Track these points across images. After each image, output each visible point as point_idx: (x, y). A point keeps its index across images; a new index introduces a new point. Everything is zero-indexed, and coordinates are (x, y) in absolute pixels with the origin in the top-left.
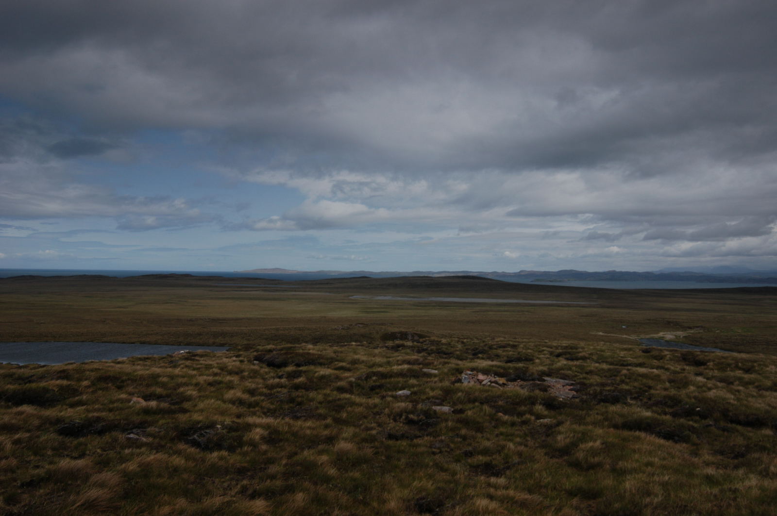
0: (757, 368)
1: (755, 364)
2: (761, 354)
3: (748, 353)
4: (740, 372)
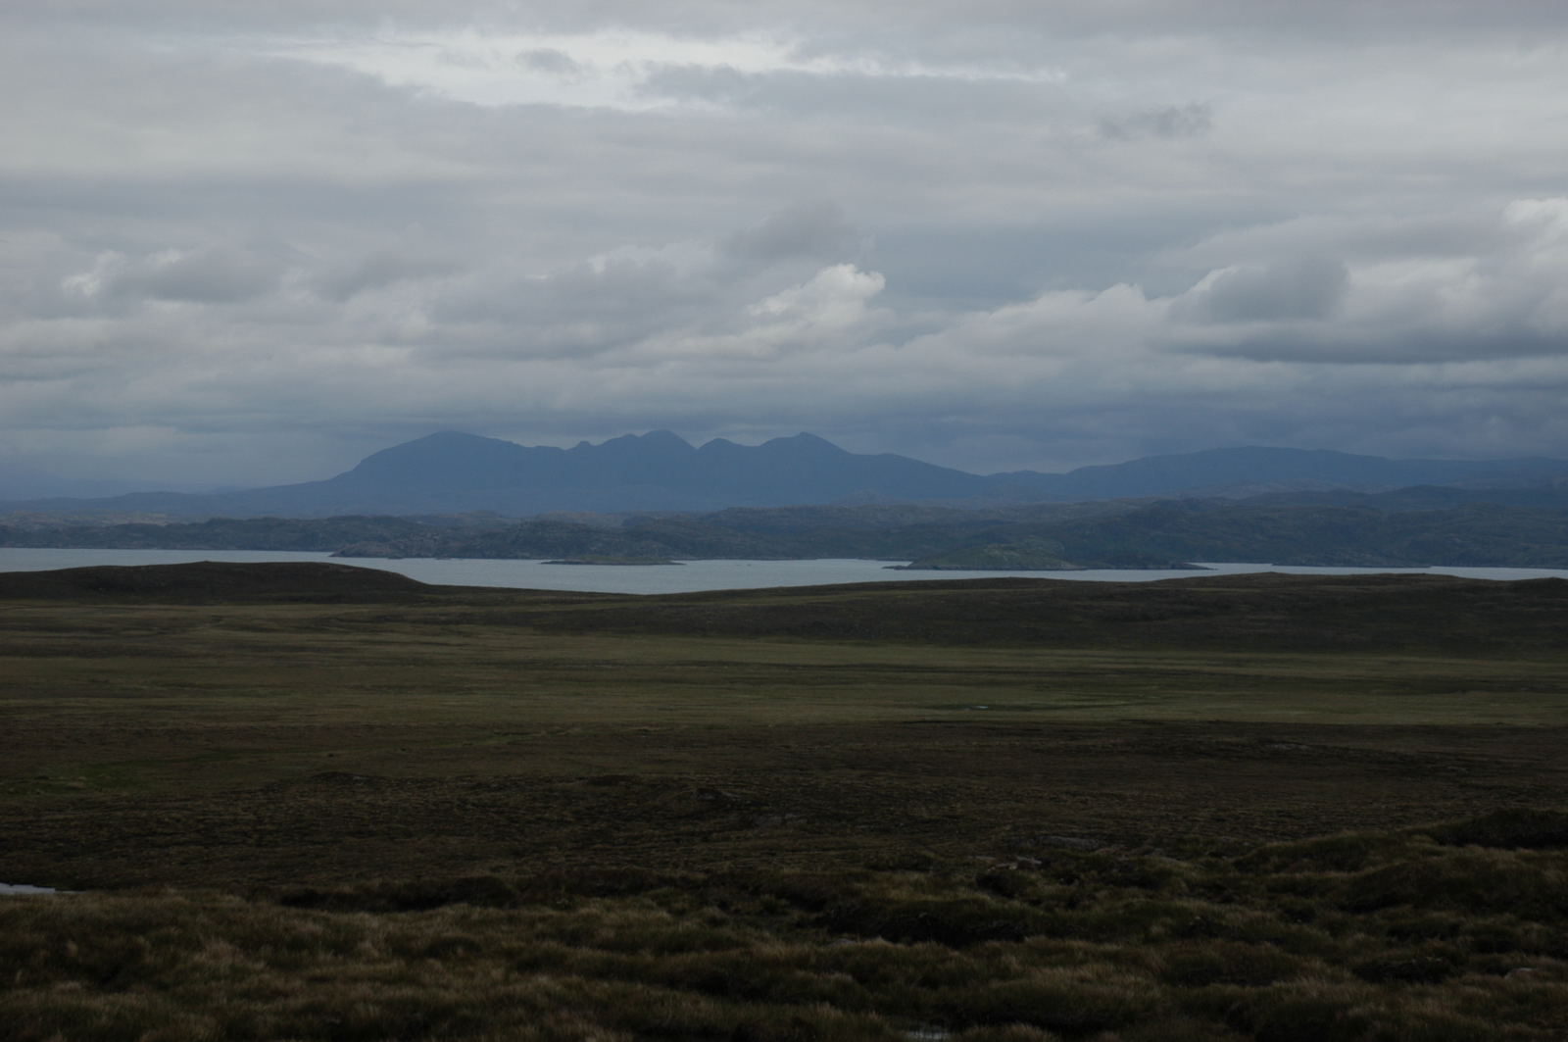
0: (149, 959)
1: (141, 940)
2: (172, 891)
3: (113, 888)
4: (71, 985)
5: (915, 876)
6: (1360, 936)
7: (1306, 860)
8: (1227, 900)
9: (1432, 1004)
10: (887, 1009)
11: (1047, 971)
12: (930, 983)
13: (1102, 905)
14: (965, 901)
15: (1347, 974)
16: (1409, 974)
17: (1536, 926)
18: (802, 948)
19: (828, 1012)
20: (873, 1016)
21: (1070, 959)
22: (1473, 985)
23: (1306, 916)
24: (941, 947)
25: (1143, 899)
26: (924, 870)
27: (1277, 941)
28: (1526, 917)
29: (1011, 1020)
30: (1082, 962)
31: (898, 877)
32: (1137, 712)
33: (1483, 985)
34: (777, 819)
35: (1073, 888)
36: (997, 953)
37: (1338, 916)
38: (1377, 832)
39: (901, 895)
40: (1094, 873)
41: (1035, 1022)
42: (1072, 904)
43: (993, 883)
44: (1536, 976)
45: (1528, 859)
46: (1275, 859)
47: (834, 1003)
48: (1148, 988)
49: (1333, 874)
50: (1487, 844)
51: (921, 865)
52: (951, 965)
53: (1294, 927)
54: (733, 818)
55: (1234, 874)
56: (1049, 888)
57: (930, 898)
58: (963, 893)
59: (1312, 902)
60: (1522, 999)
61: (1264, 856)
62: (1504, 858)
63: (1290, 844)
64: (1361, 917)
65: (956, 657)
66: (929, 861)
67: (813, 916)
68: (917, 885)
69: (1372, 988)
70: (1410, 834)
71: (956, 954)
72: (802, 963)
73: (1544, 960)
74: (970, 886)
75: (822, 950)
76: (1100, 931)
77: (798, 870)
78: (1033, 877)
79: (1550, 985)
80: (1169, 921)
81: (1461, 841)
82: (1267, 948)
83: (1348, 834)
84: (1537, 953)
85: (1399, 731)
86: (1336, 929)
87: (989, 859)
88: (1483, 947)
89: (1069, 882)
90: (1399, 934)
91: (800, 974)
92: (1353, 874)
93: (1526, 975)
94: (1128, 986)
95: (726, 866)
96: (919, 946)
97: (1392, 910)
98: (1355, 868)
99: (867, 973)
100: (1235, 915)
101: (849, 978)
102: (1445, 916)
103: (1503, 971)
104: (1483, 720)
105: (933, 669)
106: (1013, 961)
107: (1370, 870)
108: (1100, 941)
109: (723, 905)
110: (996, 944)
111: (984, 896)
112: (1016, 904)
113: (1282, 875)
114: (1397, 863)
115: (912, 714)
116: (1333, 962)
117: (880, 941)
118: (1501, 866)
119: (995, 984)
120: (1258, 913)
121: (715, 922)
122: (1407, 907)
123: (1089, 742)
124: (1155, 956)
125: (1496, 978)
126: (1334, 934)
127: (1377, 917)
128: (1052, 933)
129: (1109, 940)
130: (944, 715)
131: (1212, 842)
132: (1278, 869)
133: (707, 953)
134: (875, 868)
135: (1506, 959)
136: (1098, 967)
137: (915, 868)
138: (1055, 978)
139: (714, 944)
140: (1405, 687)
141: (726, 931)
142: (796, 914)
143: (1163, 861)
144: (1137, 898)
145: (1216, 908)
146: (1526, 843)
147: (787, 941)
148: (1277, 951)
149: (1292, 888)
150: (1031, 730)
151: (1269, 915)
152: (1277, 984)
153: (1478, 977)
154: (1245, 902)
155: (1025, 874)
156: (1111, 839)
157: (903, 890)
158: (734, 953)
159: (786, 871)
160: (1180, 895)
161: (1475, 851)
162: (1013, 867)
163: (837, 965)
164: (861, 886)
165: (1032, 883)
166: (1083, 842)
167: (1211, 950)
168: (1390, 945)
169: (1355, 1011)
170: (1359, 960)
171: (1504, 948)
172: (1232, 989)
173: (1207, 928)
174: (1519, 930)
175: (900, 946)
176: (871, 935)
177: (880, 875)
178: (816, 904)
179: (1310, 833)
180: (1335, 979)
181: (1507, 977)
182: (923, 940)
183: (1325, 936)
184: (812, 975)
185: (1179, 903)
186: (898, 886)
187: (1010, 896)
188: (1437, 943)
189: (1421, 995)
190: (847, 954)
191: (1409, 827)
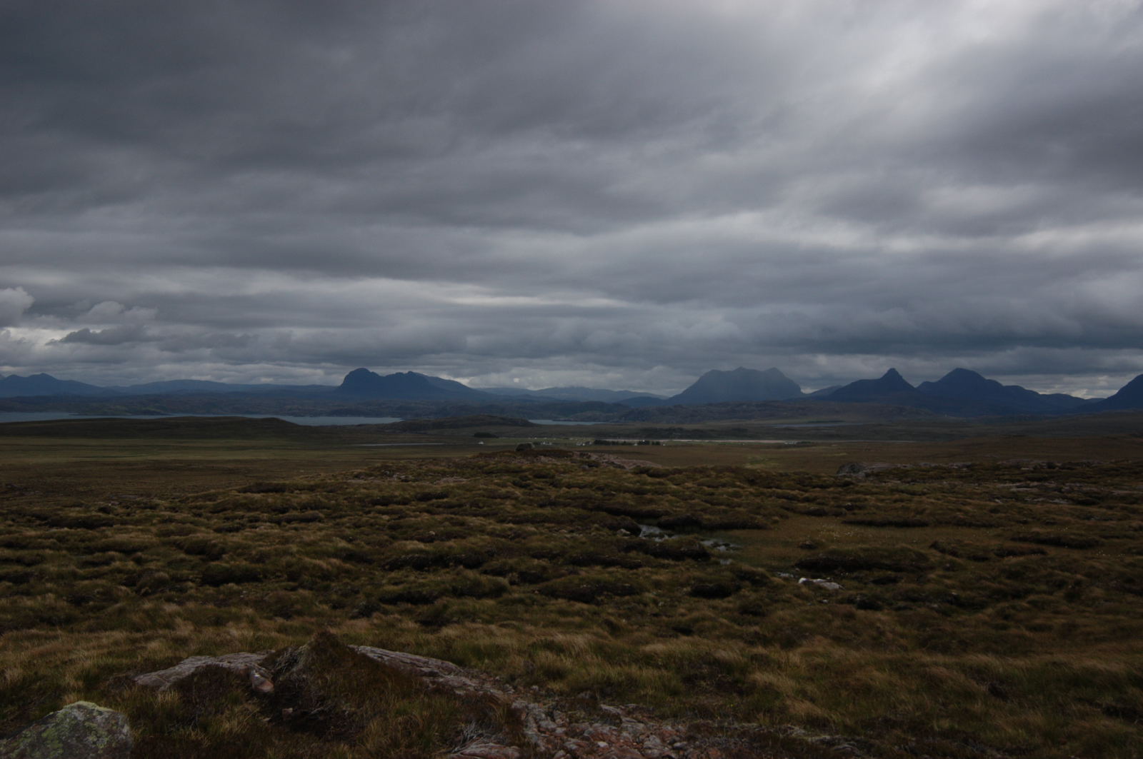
5: (77, 509)
6: (216, 520)
7: (200, 499)
8: (177, 512)
9: (236, 538)
10: (69, 549)
11: (120, 535)
12: (83, 541)
13: (138, 515)
14: (95, 516)
15: (212, 531)
16: (230, 530)
17: (265, 515)
18: (39, 533)
19: (48, 552)
20: (64, 552)
21: (128, 531)
22: (247, 532)
23: (200, 515)
24: (85, 530)
25: (151, 513)
26: (81, 507)
27: (191, 523)
28: (263, 512)
29: (108, 550)
30: (131, 532)
31: (72, 509)
32: (150, 457)
33: (251, 532)
34: (32, 493)
35: (129, 510)
36: (104, 531)
37: (210, 515)
38: (221, 490)
39: (73, 514)
40: (135, 506)
41: (116, 551)
42: (128, 515)
43: (104, 510)
44: (265, 529)
45: (263, 496)
46: (191, 499)
47: (50, 548)
48: (152, 538)
49: (208, 503)
50: (252, 492)
51: (80, 505)
52: (89, 535)
53: (196, 519)
54: (17, 493)
55: (178, 504)
56: (121, 510)
57: (83, 515)
58: (94, 513)
59: (202, 511)
60: (261, 535)
61: (188, 499)
62: (257, 496)
63: (196, 495)
64: (216, 514)
65: (93, 442)
66: (82, 504)
67: (43, 522)
68: (79, 512)
69: (219, 535)
70: (231, 490)
71: (90, 531)
72: (40, 537)
73: (268, 524)
74: (96, 511)
75: (47, 532)
76: (137, 522)
77: (38, 508)
78: (116, 507)
79: (269, 531)
80: (159, 518)
81: (245, 491)
82: (188, 525)
83: (213, 491)
84: (266, 522)
85: (229, 461)
86: (208, 518)
87: (102, 503)
88: (251, 521)
89: (128, 508)
90: (227, 519)
91: (39, 540)
92: (215, 503)
93: (263, 528)
94: (145, 538)
95: (14, 508)
96: (79, 530)
97: (225, 512)
98: (215, 501)
99: (61, 539)
100: (178, 516)
101: (55, 541)
102: (241, 513)
103: (256, 528)
104: (254, 458)
105: (85, 446)
106: (109, 533)
107: (219, 501)
108: (137, 525)
109: (13, 520)
110: (104, 528)
111: (100, 514)
112: (111, 516)
113: (193, 504)
114: (227, 499)
115: (78, 459)
116: (208, 528)
117: (66, 529)
118: (256, 498)
119: (104, 540)
120: (186, 515)
121: (10, 526)
122: (229, 511)
123: (134, 467)
124: (154, 529)
125: (253, 530)
126: (208, 520)
127: (221, 515)
128: (122, 524)
129: (140, 525)
130: (88, 459)
131: (172, 495)
132: (192, 502)
133: (7, 535)
134: (65, 507)
135: (257, 524)
136: (137, 533)
137: (78, 506)
138: (122, 537)
139: (10, 532)
140: (230, 449)
141: (13, 528)
142: (38, 522)
143: (156, 501)
144: (149, 512)
145: (173, 514)
146: (263, 492)
147: (35, 530)
148: (191, 526)
149: (196, 507)
150: (117, 464)
151: (189, 515)
152: (191, 535)
153: (248, 530)
154: (181, 512)
155: (114, 506)
156: (142, 495)
157: (74, 513)
158: (17, 535)
159: (35, 509)
160: (162, 511)
161: (249, 494)
162: (110, 505)
163: (51, 537)
164: (60, 512)
165: (116, 509)
166: (133, 496)
167: (172, 527)
168: (224, 522)
169: (213, 542)
170: (215, 527)
171: (257, 520)
172: (177, 537)
173: (171, 520)
174: (261, 516)
175: (73, 530)
176: (63, 527)
177: (67, 509)
178: (45, 519)
179: (203, 491)
180: (208, 533)
181: (257, 530)
182: (78, 527)
183: (205, 521)
184: (44, 540)
185: (163, 513)
186: (73, 512)
187: (109, 513)
188: (237, 521)
189: (233, 536)
190: (55, 533)
191: (230, 488)
